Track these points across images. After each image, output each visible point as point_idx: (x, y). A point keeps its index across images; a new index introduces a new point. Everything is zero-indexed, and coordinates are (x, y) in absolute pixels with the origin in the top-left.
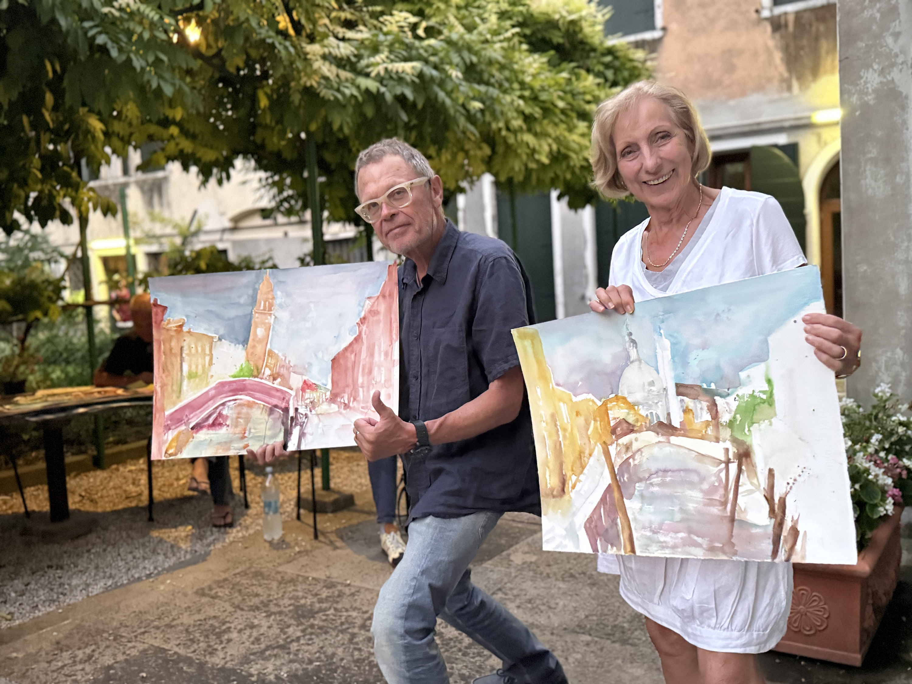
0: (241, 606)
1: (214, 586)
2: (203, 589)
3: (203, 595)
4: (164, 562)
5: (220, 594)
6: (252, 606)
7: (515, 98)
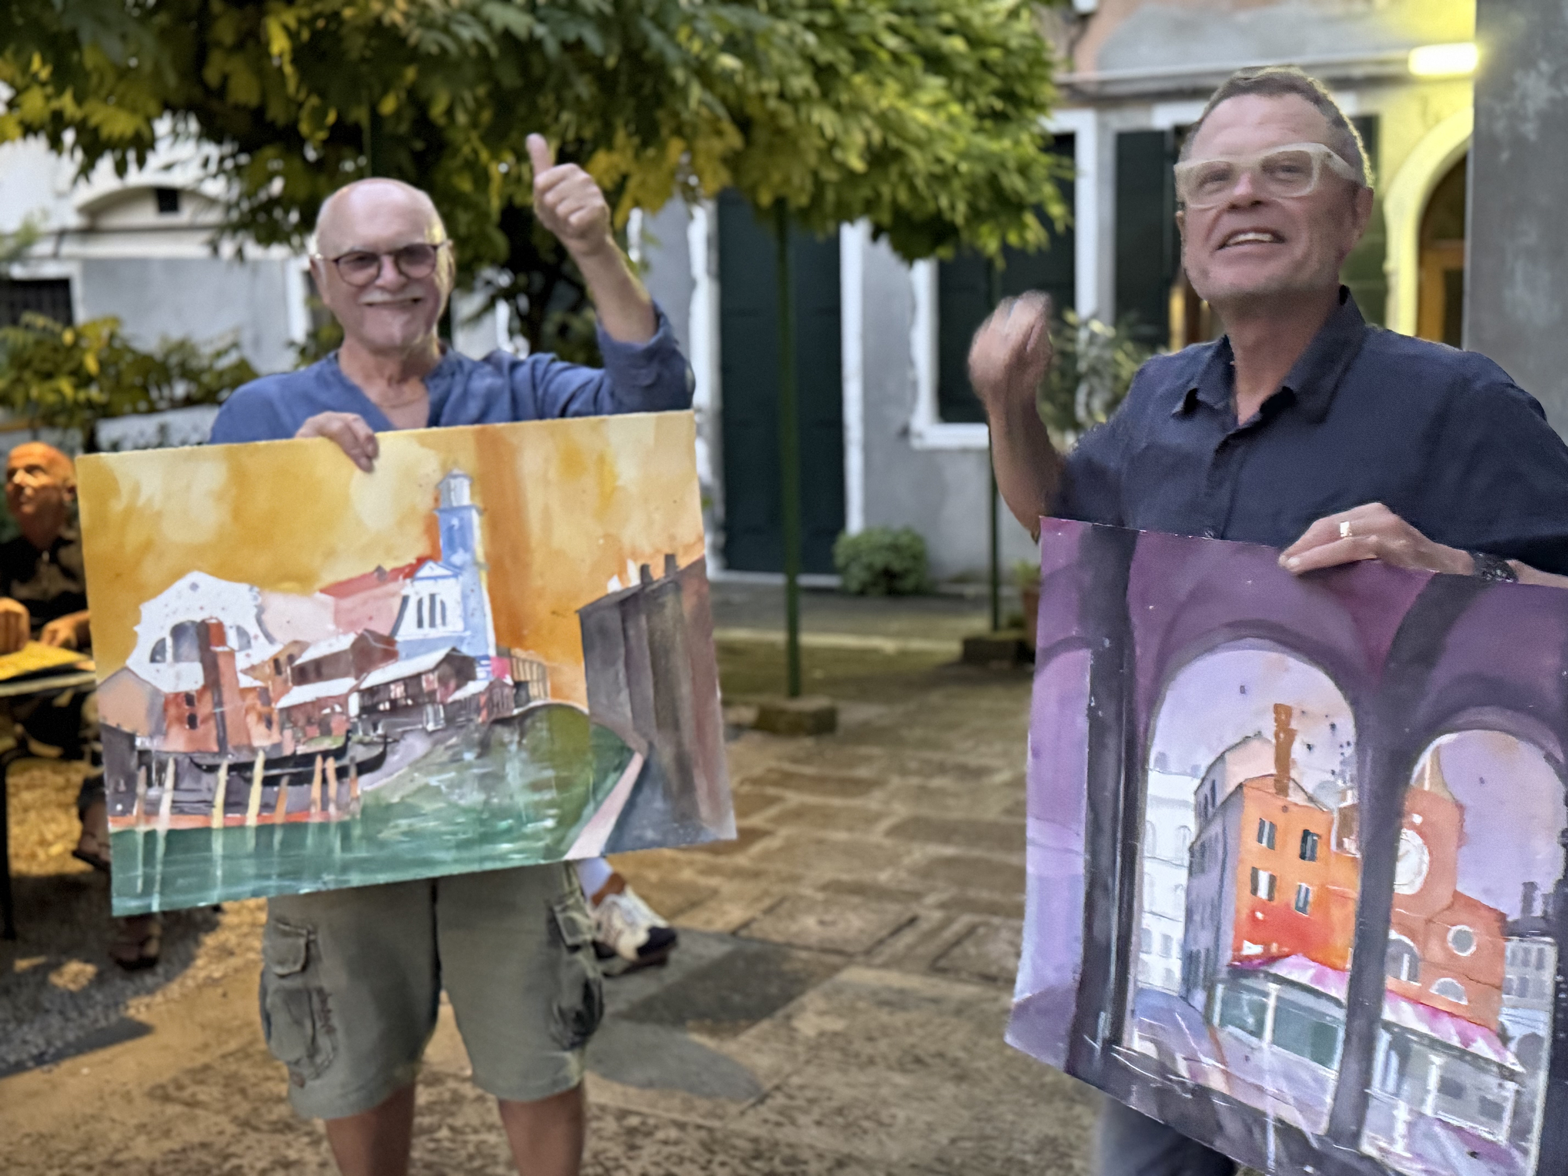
0: (254, 1122)
1: (186, 1081)
2: (162, 1087)
3: (167, 1099)
4: (62, 1029)
5: (202, 1097)
6: (274, 1123)
7: (798, 29)
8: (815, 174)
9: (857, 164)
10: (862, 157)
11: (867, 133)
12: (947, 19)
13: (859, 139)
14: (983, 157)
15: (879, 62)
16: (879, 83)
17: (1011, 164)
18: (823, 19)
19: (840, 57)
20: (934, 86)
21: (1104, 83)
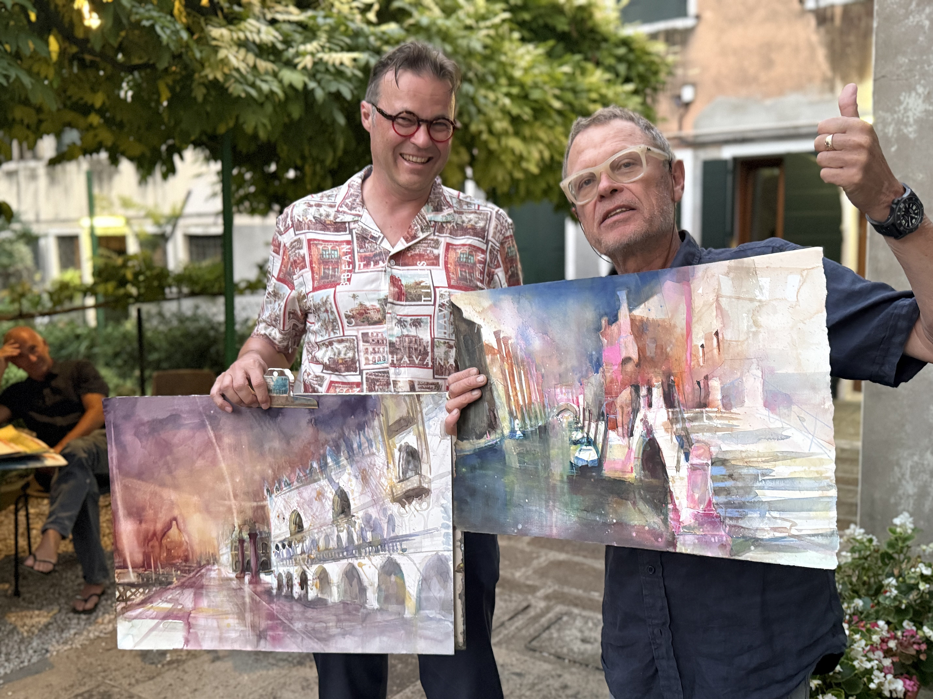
7: (500, 96)
8: (511, 174)
9: (534, 169)
10: (538, 165)
11: (541, 152)
12: (594, 96)
13: (536, 155)
18: (515, 91)
21: (696, 136)
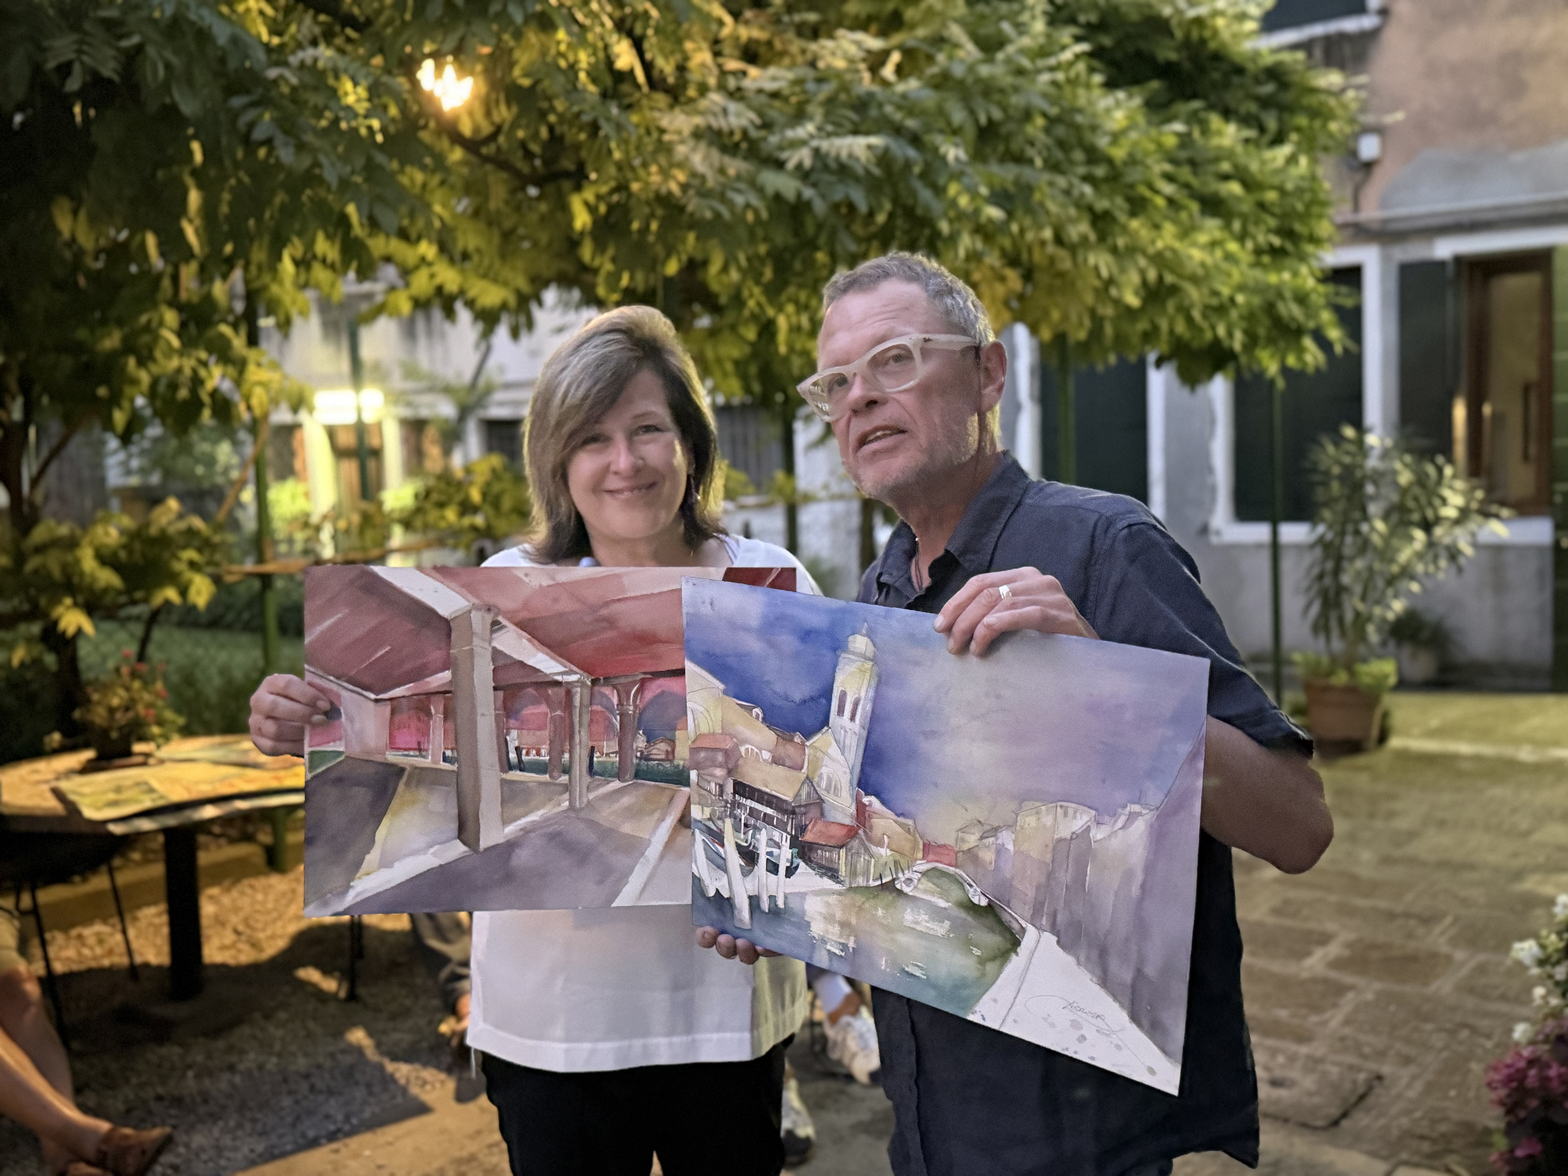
1: (450, 1171)
7: (1076, 181)
8: (1093, 313)
9: (1133, 300)
10: (1136, 293)
11: (1142, 272)
12: (1226, 167)
13: (1134, 277)
14: (1259, 289)
15: (1156, 207)
16: (1157, 227)
17: (1288, 294)
18: (1100, 171)
19: (1118, 205)
20: (1212, 227)
21: (1386, 221)
